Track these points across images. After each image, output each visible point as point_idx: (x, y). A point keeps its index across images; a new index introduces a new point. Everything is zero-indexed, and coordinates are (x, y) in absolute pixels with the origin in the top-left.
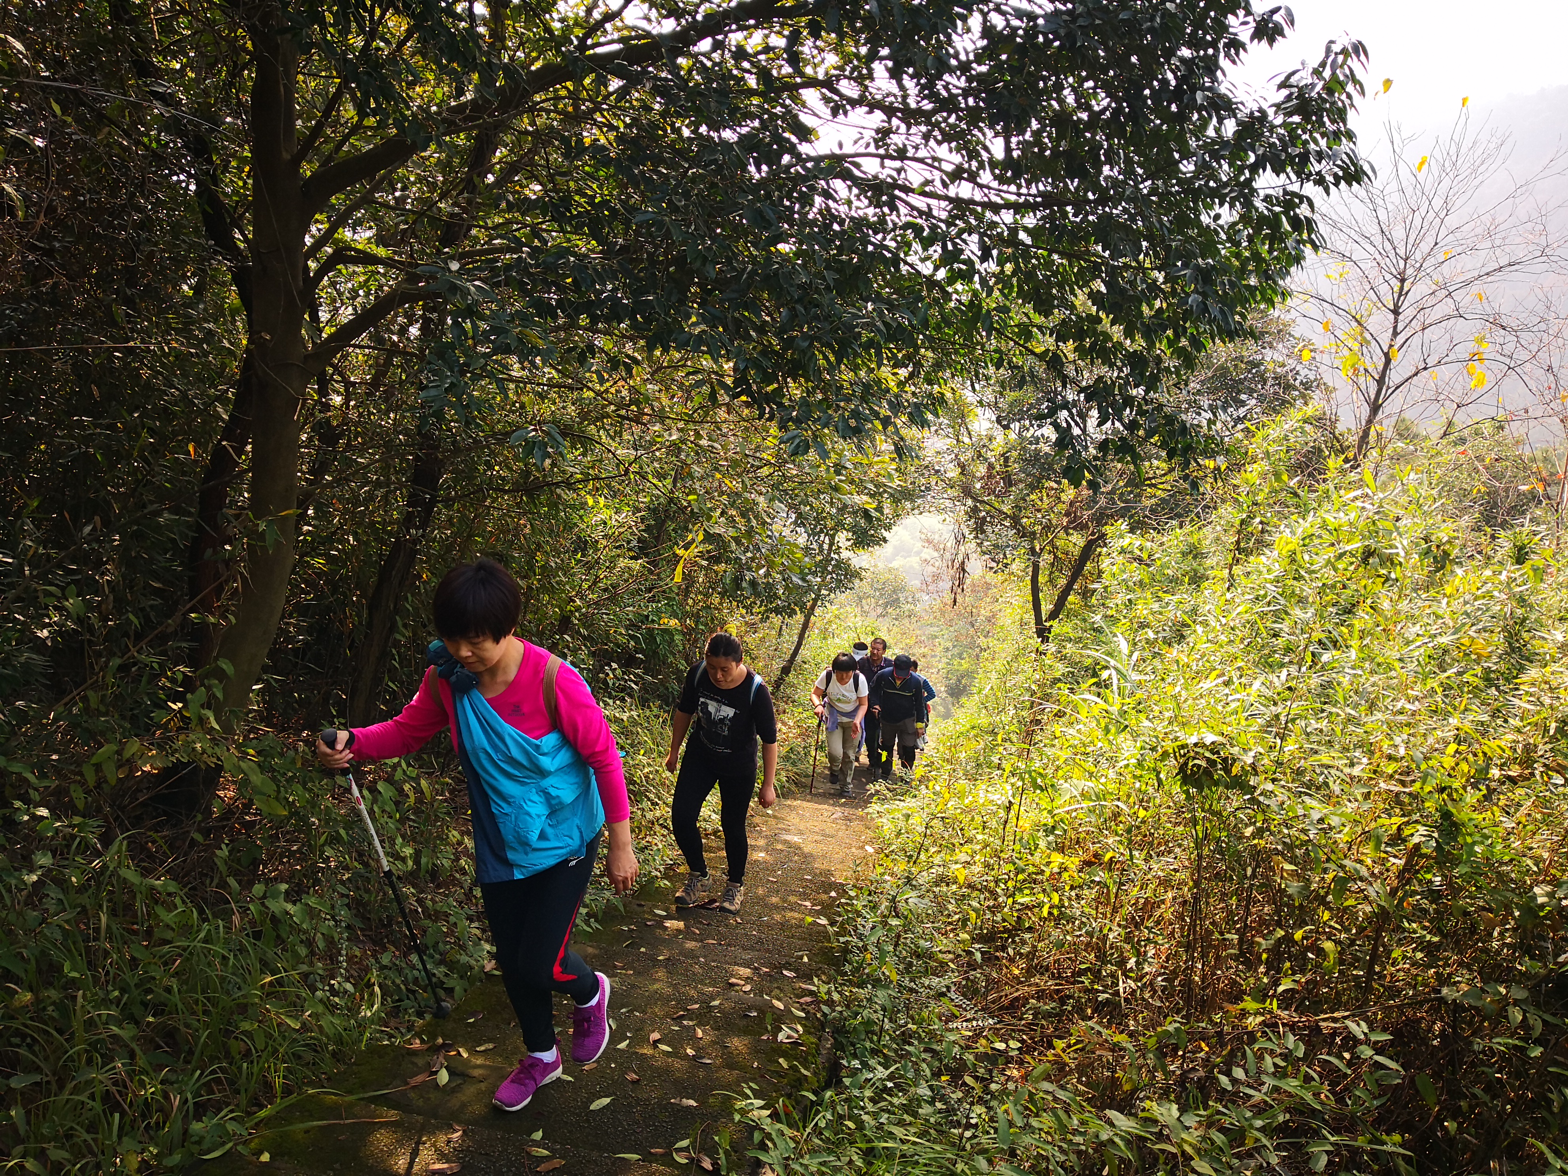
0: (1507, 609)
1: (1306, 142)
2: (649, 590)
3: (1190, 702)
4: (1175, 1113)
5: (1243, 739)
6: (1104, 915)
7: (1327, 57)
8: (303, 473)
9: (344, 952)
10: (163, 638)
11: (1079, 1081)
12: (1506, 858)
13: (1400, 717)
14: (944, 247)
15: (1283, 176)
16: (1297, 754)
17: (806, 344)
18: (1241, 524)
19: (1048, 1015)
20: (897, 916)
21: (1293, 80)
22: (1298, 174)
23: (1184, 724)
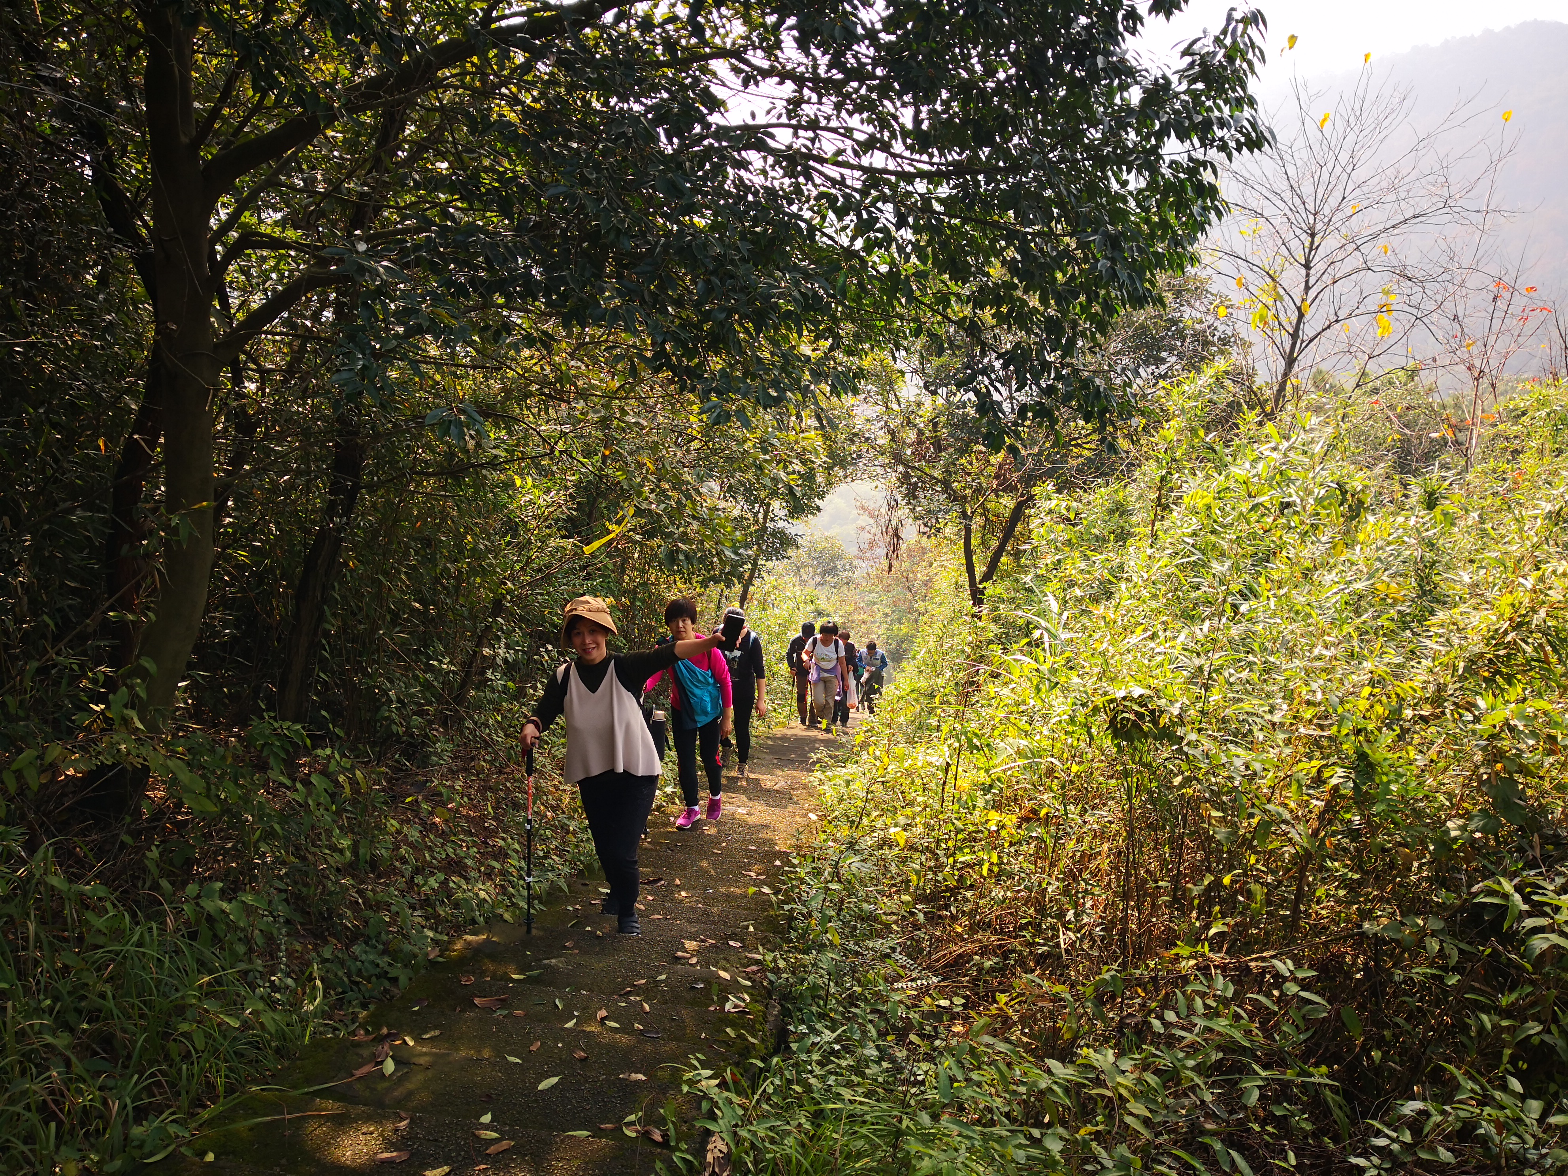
0: (1417, 554)
1: (1209, 109)
2: (583, 568)
3: (1117, 657)
4: (1111, 1057)
5: (1169, 691)
6: (1043, 869)
7: (1228, 25)
8: (221, 464)
9: (283, 947)
10: (83, 638)
11: (1023, 1033)
12: (1420, 796)
13: (1318, 664)
14: (859, 216)
15: (1187, 142)
16: (1222, 703)
17: (724, 316)
18: (1162, 481)
19: (991, 970)
20: (840, 881)
21: (1196, 47)
22: (1202, 141)
23: (1112, 679)
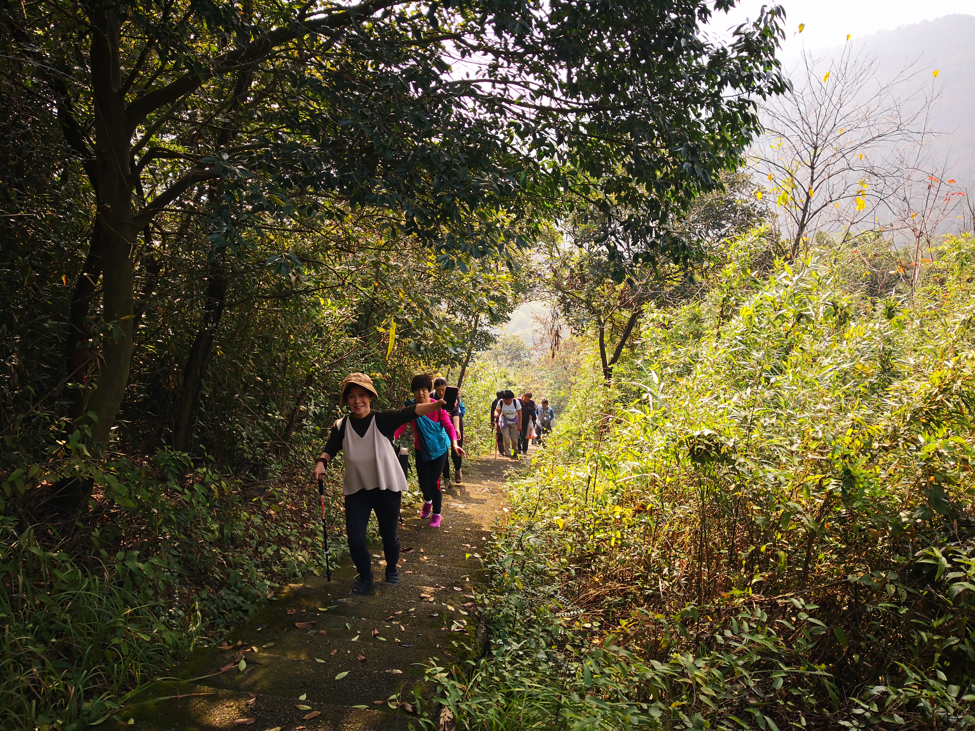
0: (881, 347)
1: (751, 68)
2: (363, 356)
3: (694, 411)
4: (691, 659)
5: (727, 432)
6: (649, 542)
7: (762, 15)
8: (138, 291)
9: (177, 591)
10: (52, 399)
11: (636, 644)
12: (883, 496)
13: (819, 414)
14: (534, 136)
15: (738, 89)
16: (759, 439)
17: (450, 199)
18: (723, 301)
19: (617, 605)
20: (522, 550)
21: (742, 30)
22: (747, 88)
23: (691, 424)
